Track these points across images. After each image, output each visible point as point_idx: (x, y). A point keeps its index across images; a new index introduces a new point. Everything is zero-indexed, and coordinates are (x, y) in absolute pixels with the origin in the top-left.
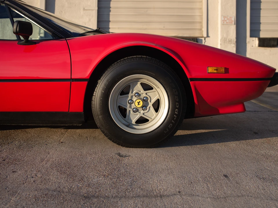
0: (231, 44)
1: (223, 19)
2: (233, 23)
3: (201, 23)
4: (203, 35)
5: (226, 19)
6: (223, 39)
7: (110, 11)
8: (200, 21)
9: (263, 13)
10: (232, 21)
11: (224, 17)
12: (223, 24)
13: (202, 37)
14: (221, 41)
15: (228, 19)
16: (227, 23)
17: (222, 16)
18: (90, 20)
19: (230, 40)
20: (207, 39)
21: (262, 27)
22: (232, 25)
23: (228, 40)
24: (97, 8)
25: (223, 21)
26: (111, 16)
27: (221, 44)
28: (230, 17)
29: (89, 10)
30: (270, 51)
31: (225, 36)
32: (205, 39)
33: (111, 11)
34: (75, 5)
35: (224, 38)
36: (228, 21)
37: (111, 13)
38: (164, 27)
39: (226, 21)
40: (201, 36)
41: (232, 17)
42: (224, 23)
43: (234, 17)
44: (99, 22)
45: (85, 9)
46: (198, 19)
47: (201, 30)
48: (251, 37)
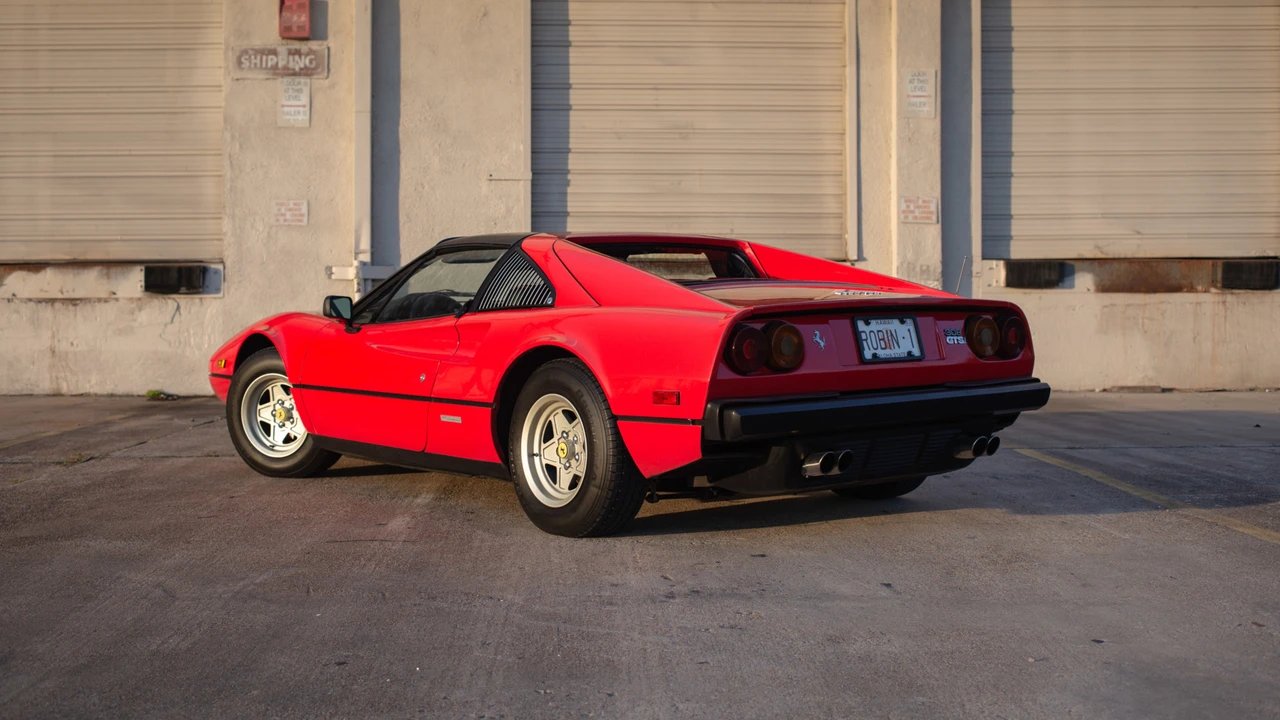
0: (929, 279)
1: (904, 207)
2: (934, 218)
3: (840, 216)
4: (846, 253)
5: (912, 207)
6: (905, 265)
7: (567, 183)
8: (839, 211)
9: (1017, 188)
10: (931, 213)
11: (906, 201)
12: (904, 223)
13: (844, 261)
14: (898, 273)
15: (918, 207)
16: (916, 218)
17: (900, 197)
18: (509, 211)
19: (924, 268)
21: (1017, 228)
22: (929, 224)
23: (918, 269)
24: (529, 176)
25: (904, 212)
26: (569, 198)
28: (924, 201)
30: (1040, 298)
31: (910, 255)
33: (572, 183)
34: (464, 166)
35: (909, 263)
36: (917, 214)
37: (570, 190)
38: (732, 230)
39: (913, 212)
40: (843, 257)
41: (928, 202)
42: (906, 217)
43: (935, 201)
44: (536, 216)
45: (493, 177)
46: (832, 207)
47: (840, 237)
48: (984, 257)
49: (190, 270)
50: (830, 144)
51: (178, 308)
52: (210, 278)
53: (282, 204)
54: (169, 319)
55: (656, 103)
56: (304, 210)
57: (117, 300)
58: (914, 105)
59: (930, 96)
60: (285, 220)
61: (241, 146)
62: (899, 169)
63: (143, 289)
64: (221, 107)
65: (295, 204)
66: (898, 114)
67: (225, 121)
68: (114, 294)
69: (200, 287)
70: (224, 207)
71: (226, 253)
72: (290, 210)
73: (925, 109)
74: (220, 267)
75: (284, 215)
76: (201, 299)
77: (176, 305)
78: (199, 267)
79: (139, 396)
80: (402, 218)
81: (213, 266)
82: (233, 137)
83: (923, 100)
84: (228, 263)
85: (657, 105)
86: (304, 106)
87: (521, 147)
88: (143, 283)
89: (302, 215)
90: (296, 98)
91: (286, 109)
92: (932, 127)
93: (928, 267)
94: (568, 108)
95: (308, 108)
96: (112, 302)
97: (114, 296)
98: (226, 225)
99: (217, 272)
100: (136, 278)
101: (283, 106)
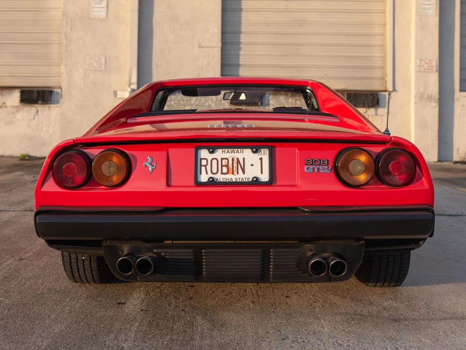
0: (431, 102)
1: (418, 63)
2: (435, 69)
3: (383, 68)
4: (386, 87)
5: (423, 63)
6: (419, 94)
7: (240, 49)
8: (382, 65)
10: (433, 66)
11: (420, 60)
12: (419, 72)
13: (385, 91)
14: (415, 98)
15: (426, 63)
16: (425, 69)
17: (416, 58)
18: (209, 63)
19: (429, 96)
20: (393, 95)
22: (432, 72)
23: (426, 96)
24: (220, 45)
25: (419, 66)
26: (241, 57)
27: (415, 103)
28: (430, 60)
29: (208, 47)
31: (421, 89)
32: (389, 95)
33: (242, 49)
34: (186, 39)
35: (421, 93)
36: (426, 67)
37: (241, 53)
39: (423, 66)
40: (384, 89)
41: (432, 61)
42: (420, 69)
43: (435, 60)
44: (223, 66)
45: (201, 46)
46: (378, 63)
47: (383, 79)
48: (461, 91)
49: (44, 92)
50: (378, 30)
51: (37, 112)
52: (54, 96)
53: (92, 59)
54: (32, 117)
55: (286, 7)
56: (103, 61)
57: (6, 107)
58: (425, 9)
59: (433, 4)
60: (93, 67)
61: (71, 28)
62: (416, 43)
63: (19, 101)
64: (60, 8)
65: (98, 59)
66: (416, 14)
67: (63, 14)
68: (4, 104)
69: (49, 101)
70: (62, 60)
71: (62, 83)
72: (96, 61)
73: (431, 11)
74: (59, 90)
75: (92, 64)
76: (49, 107)
77: (36, 110)
78: (48, 91)
79: (16, 157)
80: (154, 66)
81: (56, 90)
82: (67, 23)
83: (429, 6)
84: (63, 89)
85: (287, 9)
86: (104, 8)
87: (216, 30)
88: (19, 99)
89: (102, 64)
90: (100, 3)
91: (95, 9)
92: (435, 20)
93: (431, 95)
94: (240, 10)
95: (106, 9)
96: (4, 108)
97: (4, 105)
98: (63, 69)
99: (57, 93)
100: (16, 96)
101: (93, 8)
